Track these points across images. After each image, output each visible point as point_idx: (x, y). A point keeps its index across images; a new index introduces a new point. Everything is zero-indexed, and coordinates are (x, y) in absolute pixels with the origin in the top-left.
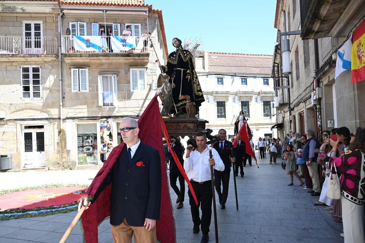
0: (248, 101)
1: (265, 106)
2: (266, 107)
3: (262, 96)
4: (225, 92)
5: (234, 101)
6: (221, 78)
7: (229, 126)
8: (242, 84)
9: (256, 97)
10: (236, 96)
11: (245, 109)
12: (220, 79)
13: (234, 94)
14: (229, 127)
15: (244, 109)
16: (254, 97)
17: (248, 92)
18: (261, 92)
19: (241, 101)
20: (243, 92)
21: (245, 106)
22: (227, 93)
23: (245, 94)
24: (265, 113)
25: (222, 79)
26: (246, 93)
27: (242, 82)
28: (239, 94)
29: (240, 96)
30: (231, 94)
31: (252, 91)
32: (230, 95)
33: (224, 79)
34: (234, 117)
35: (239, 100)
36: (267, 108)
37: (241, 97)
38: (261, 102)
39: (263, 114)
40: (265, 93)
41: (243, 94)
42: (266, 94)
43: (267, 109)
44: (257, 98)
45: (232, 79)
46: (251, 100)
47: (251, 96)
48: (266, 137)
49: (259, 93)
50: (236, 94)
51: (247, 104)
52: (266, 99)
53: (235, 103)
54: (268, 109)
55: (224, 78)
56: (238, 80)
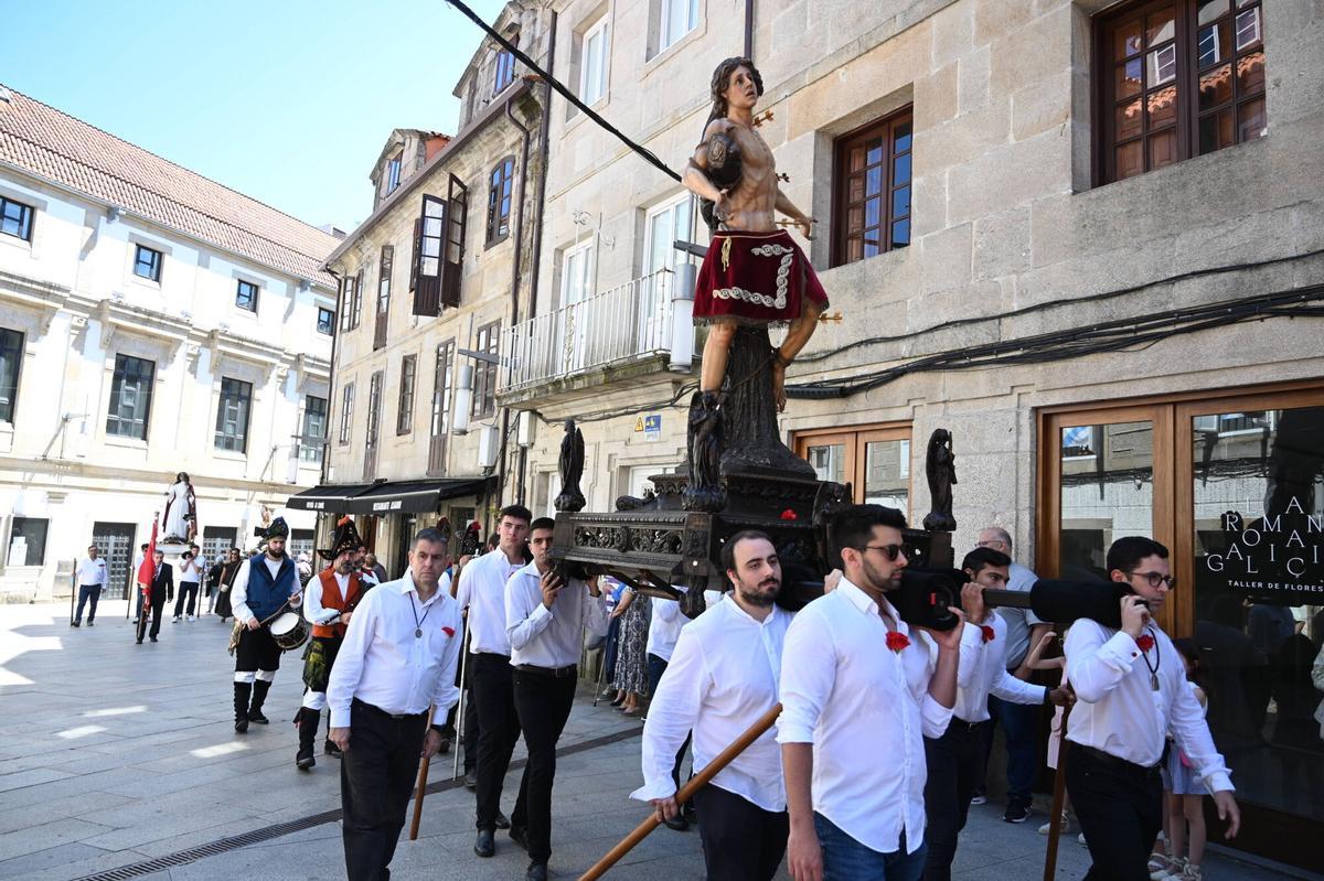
0: (154, 363)
1: (228, 401)
2: (228, 406)
3: (225, 353)
4: (38, 284)
5: (79, 344)
6: (23, 206)
7: (26, 470)
8: (135, 272)
9: (195, 352)
10: (91, 322)
11: (130, 394)
12: (18, 209)
13: (84, 309)
14: (28, 475)
15: (123, 393)
16: (188, 346)
17: (162, 317)
18: (223, 334)
19: (118, 354)
20: (137, 310)
21: (132, 380)
22: (48, 290)
23: (146, 322)
24: (221, 433)
25: (27, 211)
26: (149, 317)
27: (138, 261)
28: (114, 314)
29: (118, 327)
30: (67, 305)
31: (181, 317)
32: (60, 306)
33: (39, 214)
34: (62, 426)
35: (107, 343)
36: (236, 411)
37: (121, 332)
38: (212, 376)
39: (213, 432)
40: (240, 342)
41: (134, 319)
42: (241, 347)
43: (233, 415)
44: (196, 358)
45: (90, 231)
46: (169, 358)
47: (171, 340)
48: (208, 541)
49: (212, 335)
50: (98, 310)
51: (146, 372)
52: (236, 371)
53: (82, 353)
54: (239, 415)
55: (44, 210)
56: (117, 244)
